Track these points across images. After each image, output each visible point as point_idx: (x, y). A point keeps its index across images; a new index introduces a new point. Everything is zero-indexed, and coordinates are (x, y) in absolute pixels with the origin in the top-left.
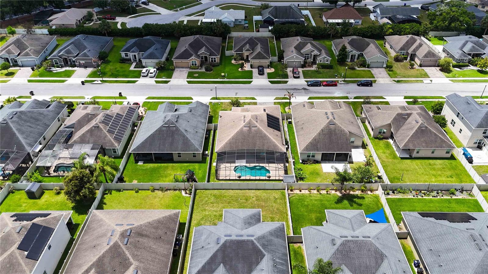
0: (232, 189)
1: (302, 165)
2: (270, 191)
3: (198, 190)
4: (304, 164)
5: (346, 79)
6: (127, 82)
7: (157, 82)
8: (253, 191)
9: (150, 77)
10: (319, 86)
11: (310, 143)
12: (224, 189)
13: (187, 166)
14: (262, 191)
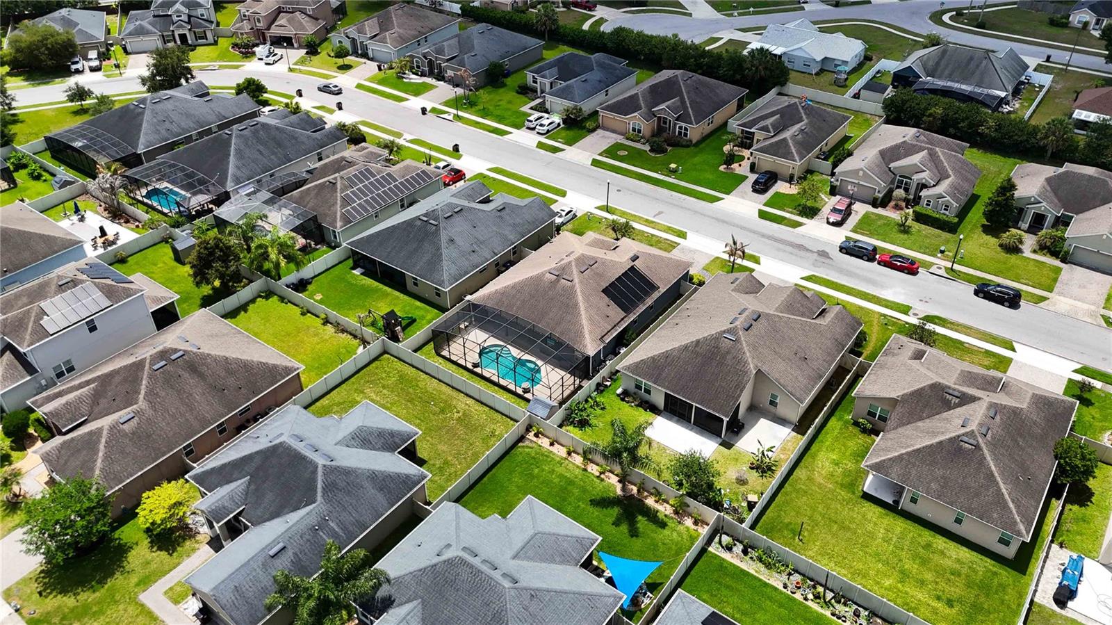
0: (440, 381)
1: (618, 400)
2: (500, 416)
3: (388, 353)
4: (623, 400)
5: (956, 267)
6: (491, 129)
7: (541, 145)
8: (470, 401)
9: (538, 133)
10: (866, 258)
11: (653, 359)
12: (427, 374)
13: (418, 308)
14: (486, 409)
